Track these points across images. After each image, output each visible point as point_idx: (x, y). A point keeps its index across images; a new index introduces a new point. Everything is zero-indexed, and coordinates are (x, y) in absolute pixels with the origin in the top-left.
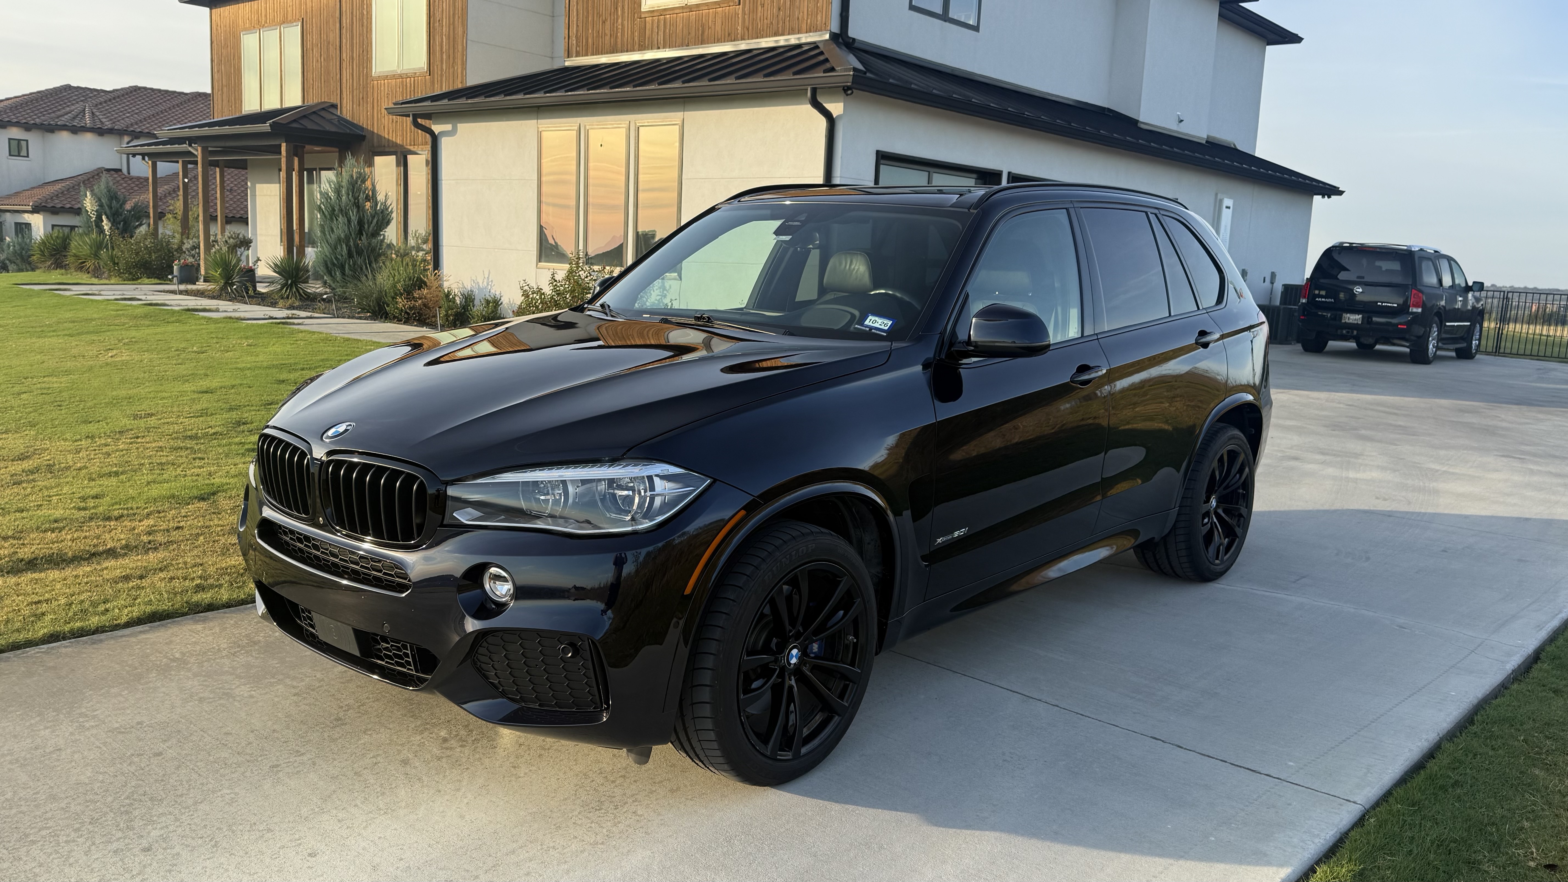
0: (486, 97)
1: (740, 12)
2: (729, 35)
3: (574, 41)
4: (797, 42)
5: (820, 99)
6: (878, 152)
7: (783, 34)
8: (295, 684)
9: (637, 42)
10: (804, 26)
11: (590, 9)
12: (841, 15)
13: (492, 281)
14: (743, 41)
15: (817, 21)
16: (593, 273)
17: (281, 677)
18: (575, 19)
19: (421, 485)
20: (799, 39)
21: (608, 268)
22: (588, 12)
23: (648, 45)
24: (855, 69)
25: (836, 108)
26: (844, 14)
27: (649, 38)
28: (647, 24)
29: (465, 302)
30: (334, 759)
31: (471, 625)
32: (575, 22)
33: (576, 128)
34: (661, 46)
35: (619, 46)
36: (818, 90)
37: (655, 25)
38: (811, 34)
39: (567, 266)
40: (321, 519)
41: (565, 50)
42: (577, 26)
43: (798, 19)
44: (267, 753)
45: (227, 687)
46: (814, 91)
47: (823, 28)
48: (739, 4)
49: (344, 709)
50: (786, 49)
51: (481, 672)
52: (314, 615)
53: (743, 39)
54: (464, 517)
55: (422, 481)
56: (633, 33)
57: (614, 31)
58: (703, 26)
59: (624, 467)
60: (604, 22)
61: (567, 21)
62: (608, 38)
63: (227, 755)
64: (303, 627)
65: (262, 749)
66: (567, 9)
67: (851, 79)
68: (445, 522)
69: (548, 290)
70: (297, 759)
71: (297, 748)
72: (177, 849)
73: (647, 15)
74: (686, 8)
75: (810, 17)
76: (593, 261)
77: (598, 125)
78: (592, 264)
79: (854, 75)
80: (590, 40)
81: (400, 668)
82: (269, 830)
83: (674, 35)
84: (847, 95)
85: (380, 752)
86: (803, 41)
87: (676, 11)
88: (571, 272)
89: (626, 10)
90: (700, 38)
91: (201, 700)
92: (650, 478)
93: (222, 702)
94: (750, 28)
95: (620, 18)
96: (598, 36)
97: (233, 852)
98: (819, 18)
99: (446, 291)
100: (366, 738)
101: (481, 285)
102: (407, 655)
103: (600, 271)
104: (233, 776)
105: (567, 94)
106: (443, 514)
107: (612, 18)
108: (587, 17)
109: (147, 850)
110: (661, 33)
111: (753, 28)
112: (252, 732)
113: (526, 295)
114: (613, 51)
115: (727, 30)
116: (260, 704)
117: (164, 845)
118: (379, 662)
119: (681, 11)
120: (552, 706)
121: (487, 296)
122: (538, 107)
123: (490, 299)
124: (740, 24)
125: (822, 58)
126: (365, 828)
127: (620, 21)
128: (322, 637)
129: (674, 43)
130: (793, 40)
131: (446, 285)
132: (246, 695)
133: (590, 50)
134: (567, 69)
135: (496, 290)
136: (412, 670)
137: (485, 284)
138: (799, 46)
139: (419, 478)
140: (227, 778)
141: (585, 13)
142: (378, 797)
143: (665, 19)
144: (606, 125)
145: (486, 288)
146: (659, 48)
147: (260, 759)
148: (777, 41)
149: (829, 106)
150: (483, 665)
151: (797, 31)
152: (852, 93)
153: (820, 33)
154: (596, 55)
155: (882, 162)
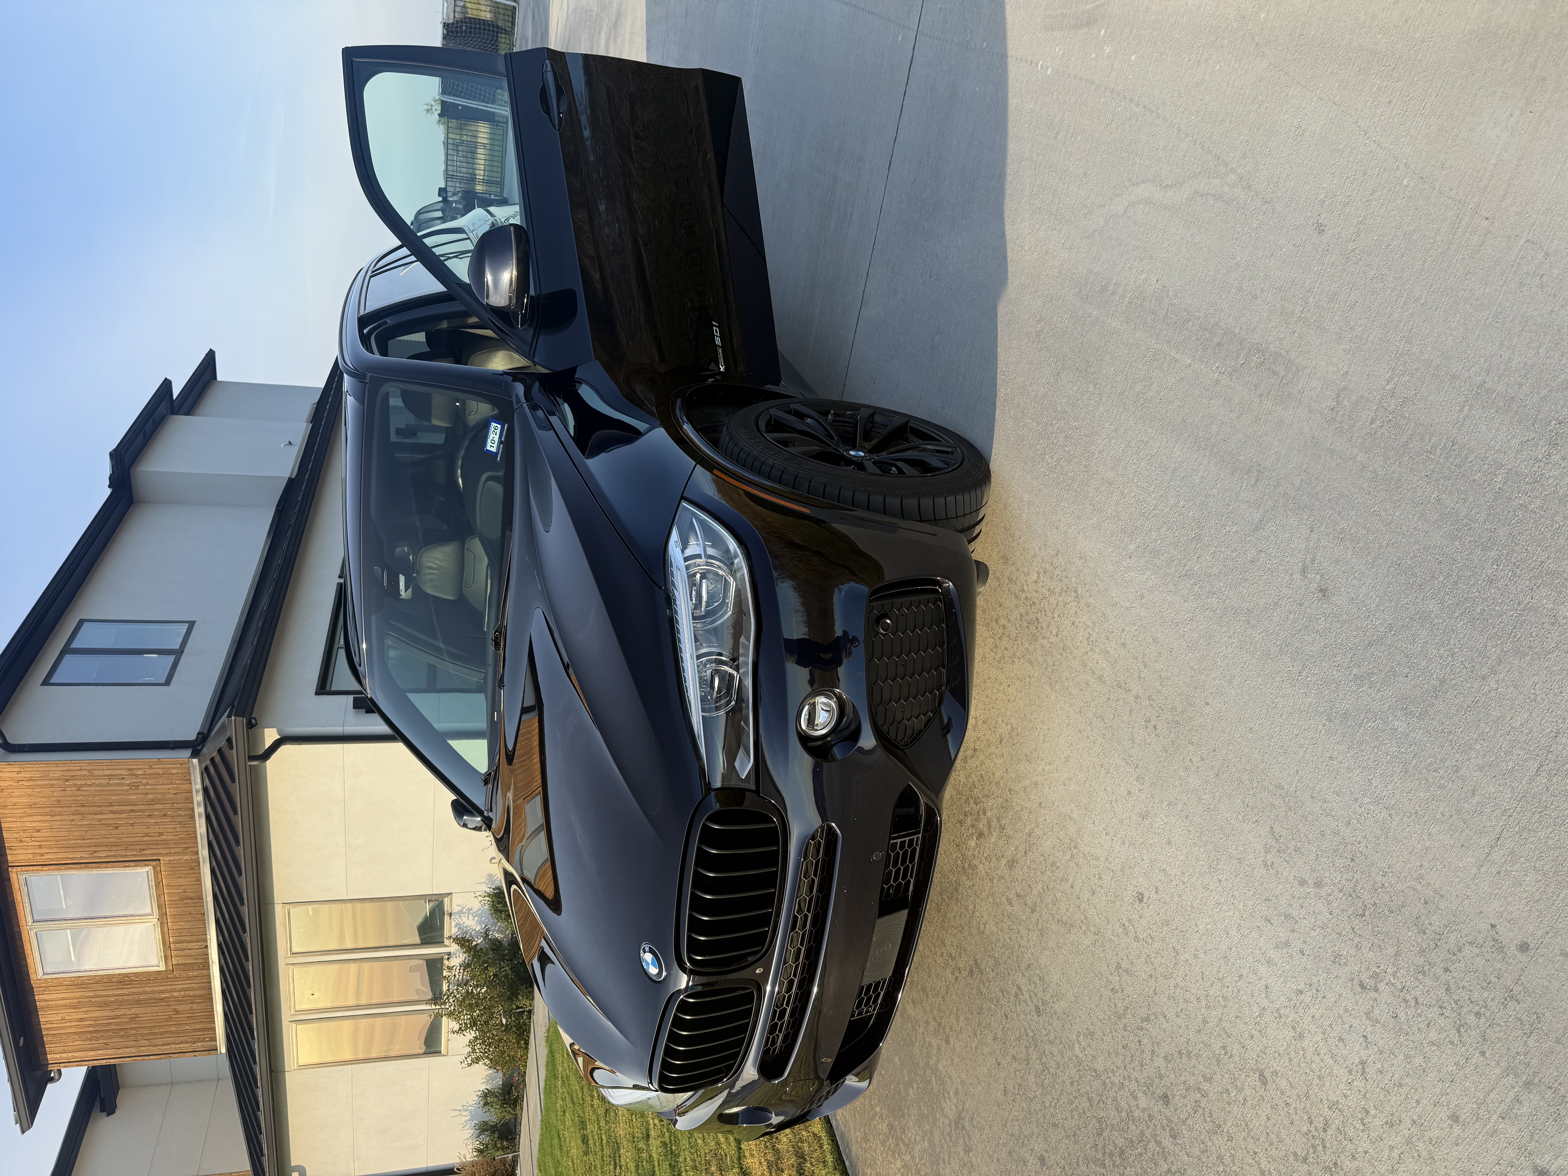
0: (261, 1133)
1: (167, 858)
2: (192, 869)
3: (199, 1045)
4: (201, 793)
5: (261, 751)
6: (317, 694)
7: (193, 810)
8: (934, 1051)
9: (199, 972)
10: (184, 787)
11: (162, 1030)
12: (172, 749)
13: (463, 1106)
14: (200, 852)
15: (178, 773)
16: (451, 991)
17: (929, 1072)
18: (174, 1046)
19: (711, 819)
20: (197, 791)
21: (445, 973)
22: (166, 1032)
23: (202, 959)
24: (229, 716)
25: (270, 736)
26: (172, 746)
27: (196, 959)
28: (180, 962)
29: (487, 1131)
30: (1020, 946)
31: (867, 740)
32: (177, 1046)
33: (294, 1025)
34: (203, 944)
35: (204, 992)
36: (251, 754)
37: (181, 953)
38: (192, 778)
39: (444, 1019)
40: (757, 972)
41: (209, 1054)
42: (181, 1043)
43: (176, 794)
44: (1022, 1031)
45: (948, 1129)
46: (252, 758)
47: (186, 766)
48: (159, 860)
49: (958, 974)
50: (208, 803)
51: (915, 738)
52: (865, 982)
53: (197, 853)
54: (745, 766)
55: (707, 820)
56: (189, 978)
57: (187, 1000)
58: (182, 899)
59: (675, 587)
60: (177, 1012)
61: (176, 1055)
62: (195, 1006)
63: (1032, 1077)
64: (878, 1014)
65: (1018, 1039)
66: (162, 1056)
67: (239, 719)
68: (754, 788)
69: (471, 1035)
70: (1024, 989)
71: (1012, 998)
72: (1159, 1062)
73: (170, 964)
74: (162, 919)
75: (174, 781)
76: (438, 993)
77: (290, 1001)
78: (441, 992)
79: (235, 716)
80: (198, 1026)
81: (916, 859)
82: (1118, 967)
83: (192, 931)
84: (256, 724)
85: (1004, 900)
86: (199, 786)
87: (166, 931)
88: (450, 1014)
89: (164, 988)
90: (196, 901)
91: (968, 1150)
92: (686, 559)
93: (967, 1124)
94: (184, 846)
95: (173, 994)
96: (193, 1018)
97: (1152, 992)
98: (175, 771)
99: (475, 1154)
100: (991, 927)
101: (468, 1118)
102: (903, 843)
103: (448, 982)
104: (1056, 1053)
105: (256, 1037)
106: (743, 791)
107: (172, 1003)
108: (171, 1032)
109: (1165, 1099)
110: (190, 945)
111: (185, 843)
112: (999, 1064)
113: (476, 1061)
114: (210, 999)
115: (188, 872)
116: (964, 1076)
117: (1157, 1081)
118: (911, 888)
119: (166, 926)
120: (943, 651)
121: (480, 1106)
122: (271, 1071)
123: (482, 1102)
124: (181, 857)
125: (218, 759)
126: (1097, 859)
127: (176, 994)
128: (888, 973)
129: (201, 929)
130: (199, 798)
131: (469, 1158)
132: (955, 1100)
133: (208, 1026)
134: (230, 1049)
135: (472, 1098)
136: (917, 838)
137: (465, 1113)
138: (205, 790)
139: (704, 825)
140: (1059, 1059)
141: (167, 1035)
142: (1058, 868)
143: (175, 942)
144: (290, 991)
145: (471, 1112)
146: (207, 946)
147: (1031, 1034)
148: (200, 815)
149: (268, 743)
150: (909, 734)
151: (189, 794)
152: (254, 718)
153: (191, 769)
154: (214, 1018)
155: (328, 688)
